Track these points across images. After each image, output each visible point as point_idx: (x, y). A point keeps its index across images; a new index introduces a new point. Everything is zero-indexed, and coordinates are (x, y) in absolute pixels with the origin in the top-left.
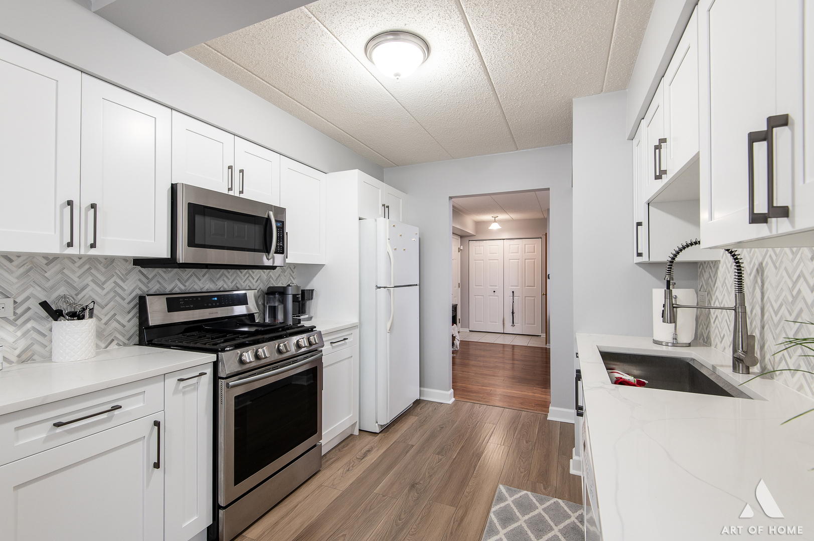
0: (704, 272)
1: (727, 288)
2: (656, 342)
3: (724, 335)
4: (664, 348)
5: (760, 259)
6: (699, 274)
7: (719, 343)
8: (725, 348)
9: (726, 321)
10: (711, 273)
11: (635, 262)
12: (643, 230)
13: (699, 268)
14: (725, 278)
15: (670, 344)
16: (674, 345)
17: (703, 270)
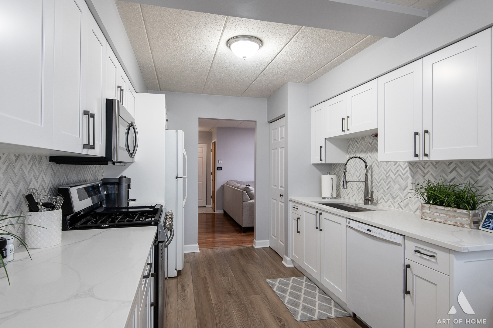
0: (336, 168)
1: (351, 174)
2: (323, 198)
3: (349, 193)
4: (327, 200)
5: (371, 164)
6: (333, 169)
7: (346, 196)
8: (350, 198)
9: (351, 187)
10: (341, 168)
11: (312, 163)
12: (323, 149)
13: (333, 166)
14: (350, 171)
15: (329, 198)
16: (331, 199)
17: (335, 167)
